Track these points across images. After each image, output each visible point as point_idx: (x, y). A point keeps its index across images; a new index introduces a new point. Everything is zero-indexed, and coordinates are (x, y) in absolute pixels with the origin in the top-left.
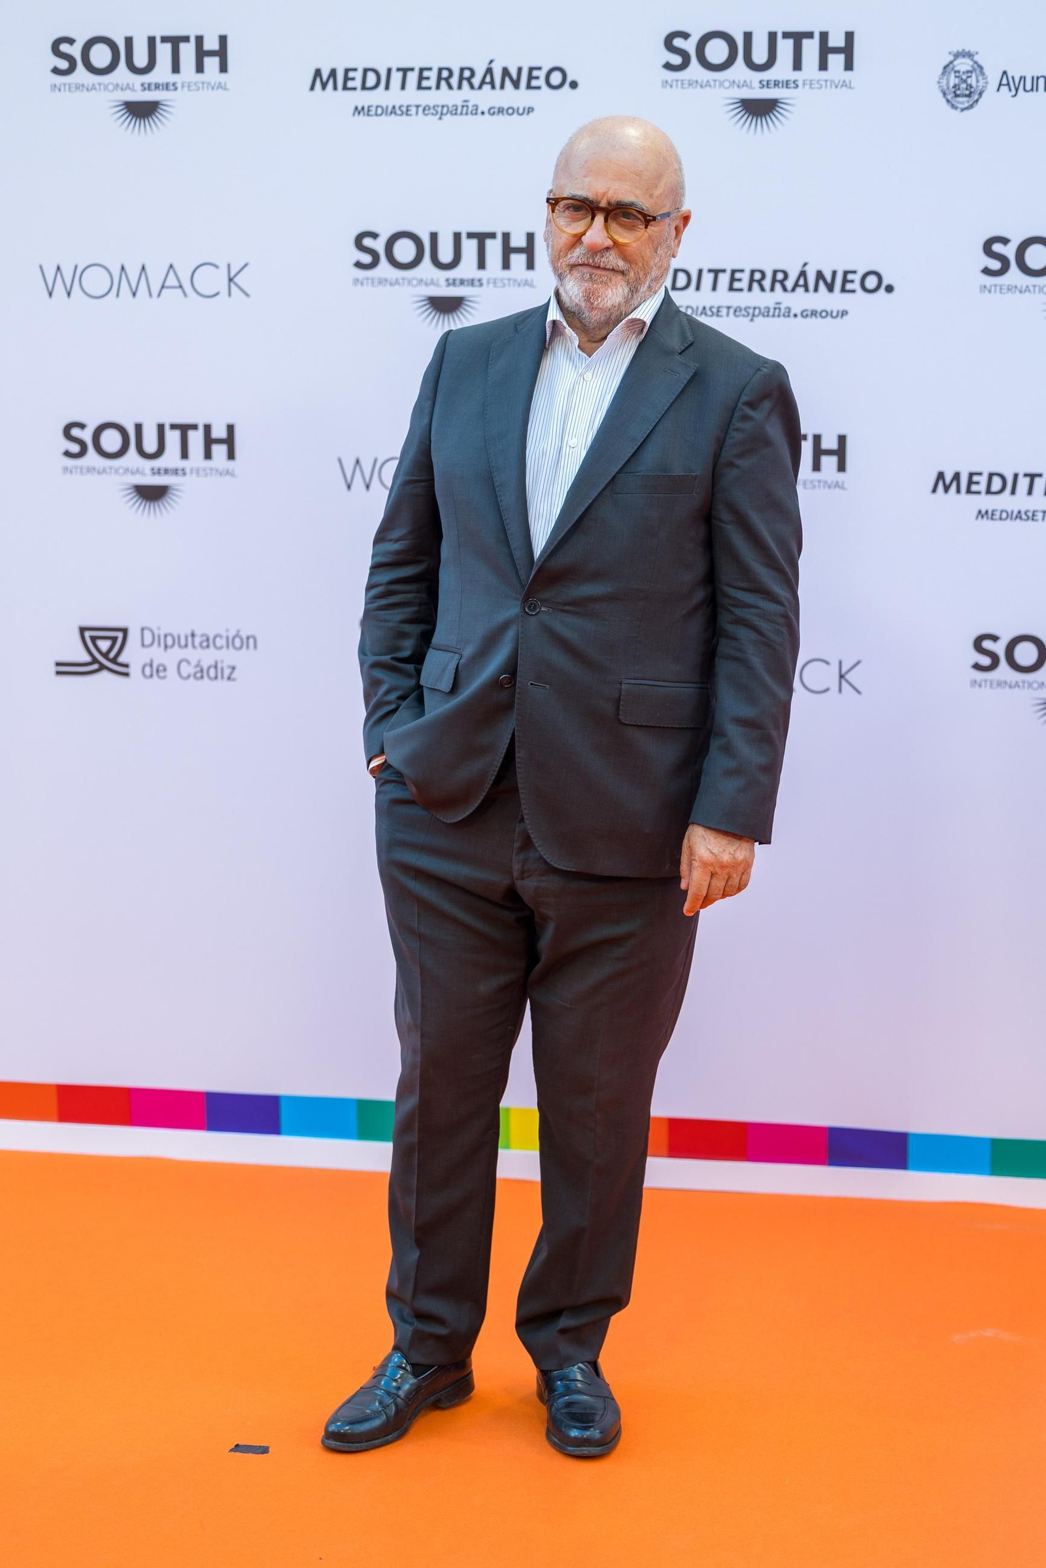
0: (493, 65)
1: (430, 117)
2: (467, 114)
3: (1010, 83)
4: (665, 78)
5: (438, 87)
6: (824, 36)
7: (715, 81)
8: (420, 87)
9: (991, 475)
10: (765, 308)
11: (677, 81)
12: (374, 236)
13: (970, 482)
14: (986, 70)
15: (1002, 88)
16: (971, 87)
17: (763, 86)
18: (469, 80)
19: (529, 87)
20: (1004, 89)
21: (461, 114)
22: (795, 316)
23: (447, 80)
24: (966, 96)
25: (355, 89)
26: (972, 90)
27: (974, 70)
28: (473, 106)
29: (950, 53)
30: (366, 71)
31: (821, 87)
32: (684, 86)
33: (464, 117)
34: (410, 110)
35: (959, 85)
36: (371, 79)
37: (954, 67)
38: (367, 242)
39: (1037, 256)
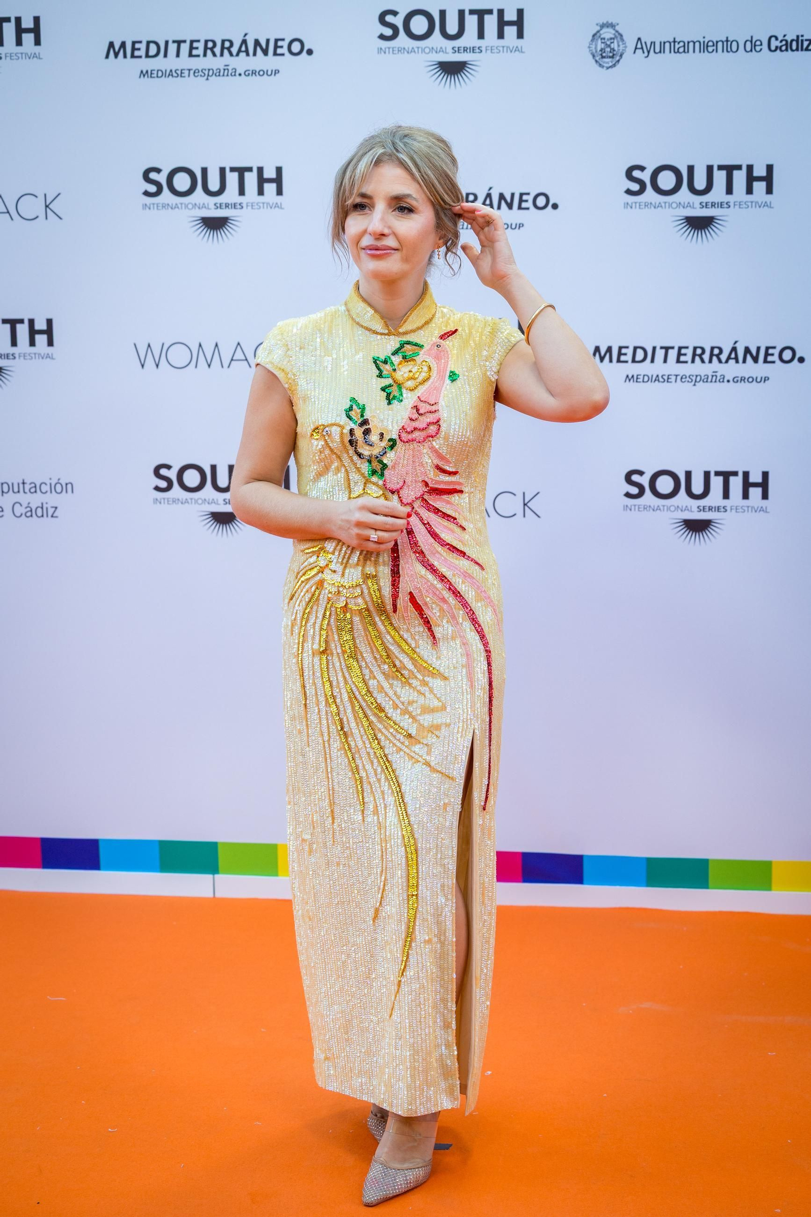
0: (247, 37)
1: (199, 77)
2: (228, 75)
3: (643, 47)
4: (380, 46)
5: (205, 55)
6: (501, 12)
7: (418, 48)
8: (191, 55)
9: (635, 348)
11: (389, 48)
12: (158, 171)
13: (620, 354)
14: (624, 37)
15: (637, 51)
16: (614, 50)
17: (456, 51)
18: (229, 49)
19: (275, 54)
20: (639, 52)
21: (223, 75)
23: (212, 49)
24: (610, 57)
25: (140, 57)
26: (615, 53)
27: (616, 37)
28: (232, 69)
29: (597, 24)
30: (148, 43)
31: (500, 51)
32: (395, 52)
33: (225, 78)
34: (184, 73)
35: (604, 49)
36: (153, 49)
37: (601, 35)
38: (153, 175)
39: (667, 180)
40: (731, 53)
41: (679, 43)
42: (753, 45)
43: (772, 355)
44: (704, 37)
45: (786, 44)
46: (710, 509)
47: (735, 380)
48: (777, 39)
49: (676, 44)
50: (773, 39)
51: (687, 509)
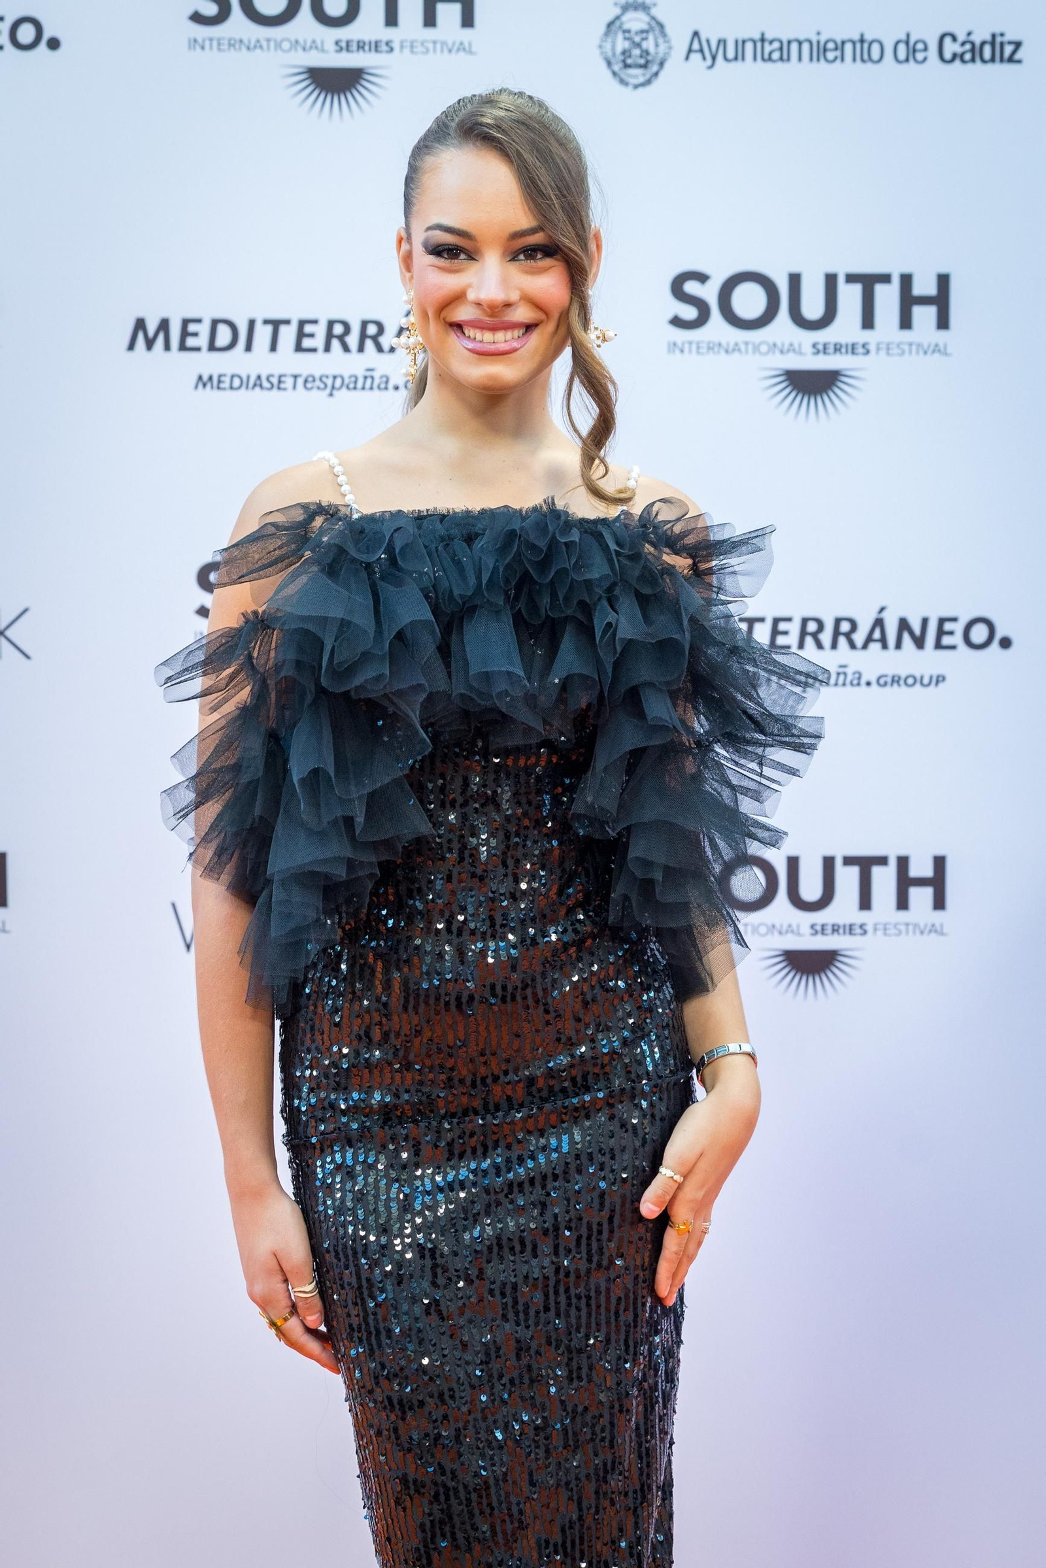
3: (704, 49)
4: (192, 36)
7: (268, 40)
10: (350, 377)
11: (211, 40)
14: (668, 30)
15: (692, 55)
16: (647, 53)
17: (341, 49)
20: (695, 57)
22: (397, 388)
24: (641, 66)
26: (649, 58)
27: (651, 29)
31: (428, 50)
32: (222, 47)
35: (630, 51)
37: (622, 24)
39: (750, 301)
40: (869, 65)
41: (771, 42)
42: (911, 50)
43: (951, 633)
44: (818, 33)
45: (973, 50)
46: (835, 929)
47: (882, 681)
48: (954, 39)
49: (766, 44)
50: (948, 40)
51: (790, 930)
